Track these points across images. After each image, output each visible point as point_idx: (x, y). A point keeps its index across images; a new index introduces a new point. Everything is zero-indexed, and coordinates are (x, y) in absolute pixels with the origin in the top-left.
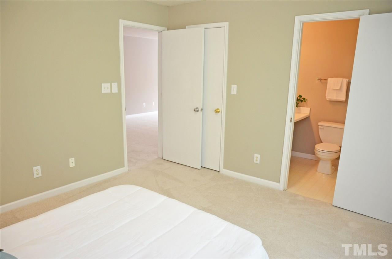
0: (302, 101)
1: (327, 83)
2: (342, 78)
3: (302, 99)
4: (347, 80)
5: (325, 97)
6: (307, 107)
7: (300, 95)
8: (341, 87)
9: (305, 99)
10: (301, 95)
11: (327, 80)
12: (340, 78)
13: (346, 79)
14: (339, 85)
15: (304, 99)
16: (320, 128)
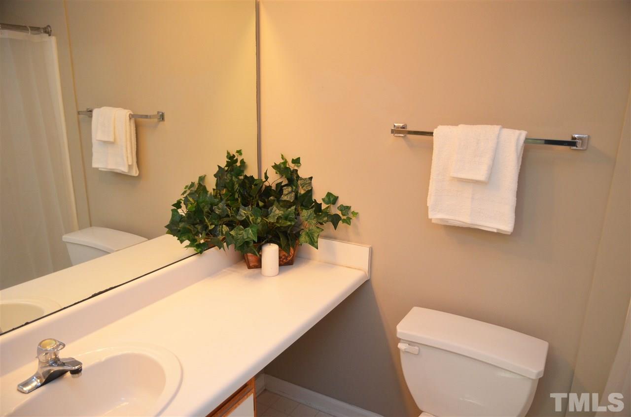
0: (335, 220)
1: (430, 147)
2: (496, 128)
3: (339, 213)
4: (518, 139)
5: (426, 209)
6: (360, 242)
7: (329, 194)
8: (493, 169)
9: (348, 208)
10: (335, 193)
11: (431, 134)
12: (488, 128)
13: (517, 132)
14: (486, 161)
15: (345, 209)
16: (406, 352)
